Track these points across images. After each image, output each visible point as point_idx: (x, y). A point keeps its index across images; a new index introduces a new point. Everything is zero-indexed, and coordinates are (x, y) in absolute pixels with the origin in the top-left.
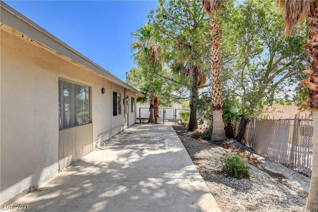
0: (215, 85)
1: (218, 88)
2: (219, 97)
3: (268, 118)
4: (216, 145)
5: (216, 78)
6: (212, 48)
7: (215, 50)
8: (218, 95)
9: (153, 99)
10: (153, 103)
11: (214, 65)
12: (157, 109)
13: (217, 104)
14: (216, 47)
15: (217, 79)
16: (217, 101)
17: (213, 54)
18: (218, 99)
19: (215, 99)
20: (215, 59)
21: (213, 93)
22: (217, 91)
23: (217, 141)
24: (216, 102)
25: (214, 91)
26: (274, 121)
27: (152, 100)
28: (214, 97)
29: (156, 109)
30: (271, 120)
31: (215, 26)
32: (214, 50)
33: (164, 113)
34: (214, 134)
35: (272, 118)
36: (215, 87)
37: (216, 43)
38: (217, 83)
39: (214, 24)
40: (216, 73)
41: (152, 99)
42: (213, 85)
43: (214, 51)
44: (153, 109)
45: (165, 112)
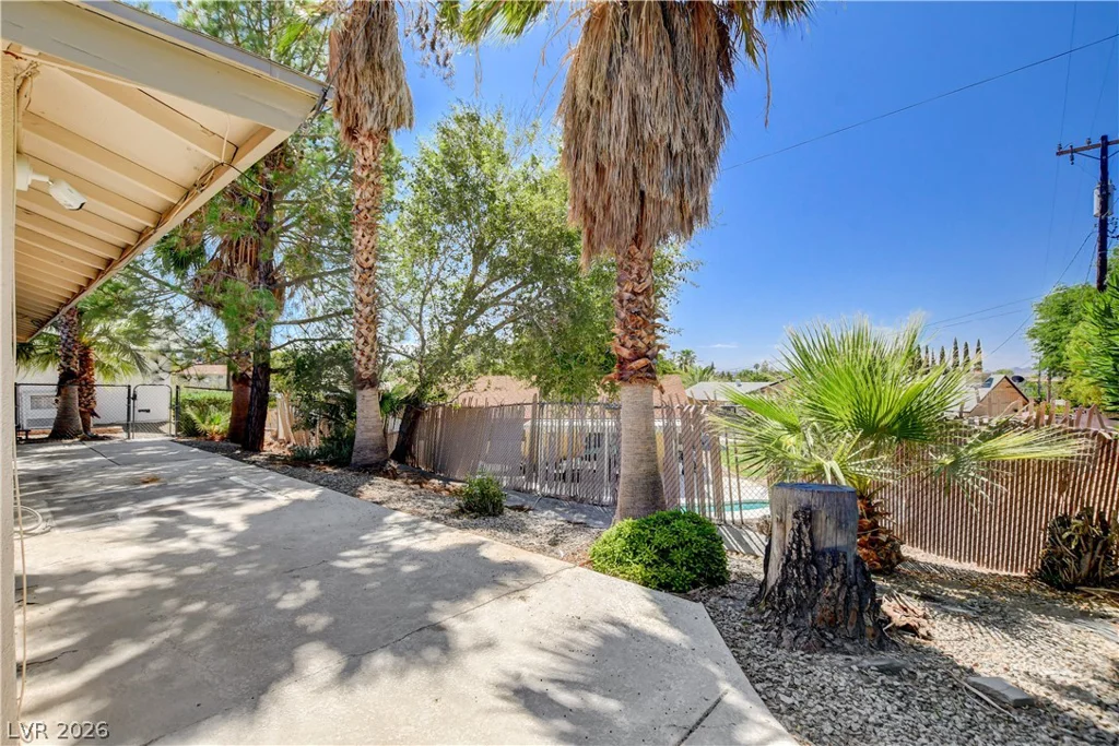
0: (365, 326)
1: (372, 334)
2: (373, 355)
3: (473, 404)
4: (370, 473)
5: (369, 308)
6: (360, 233)
7: (367, 238)
8: (372, 350)
9: (76, 353)
10: (76, 367)
11: (364, 276)
12: (89, 389)
13: (369, 373)
14: (369, 232)
15: (371, 311)
16: (371, 366)
17: (360, 248)
18: (372, 362)
19: (364, 360)
20: (367, 260)
21: (360, 347)
22: (370, 340)
23: (370, 466)
24: (367, 369)
25: (362, 340)
26: (488, 408)
27: (71, 354)
28: (362, 354)
29: (87, 387)
30: (481, 408)
31: (368, 176)
32: (363, 236)
33: (129, 402)
34: (362, 449)
35: (482, 403)
36: (364, 331)
37: (368, 221)
38: (369, 320)
39: (365, 173)
40: (368, 295)
41: (70, 350)
42: (361, 324)
43: (364, 241)
44: (76, 388)
45: (135, 398)
